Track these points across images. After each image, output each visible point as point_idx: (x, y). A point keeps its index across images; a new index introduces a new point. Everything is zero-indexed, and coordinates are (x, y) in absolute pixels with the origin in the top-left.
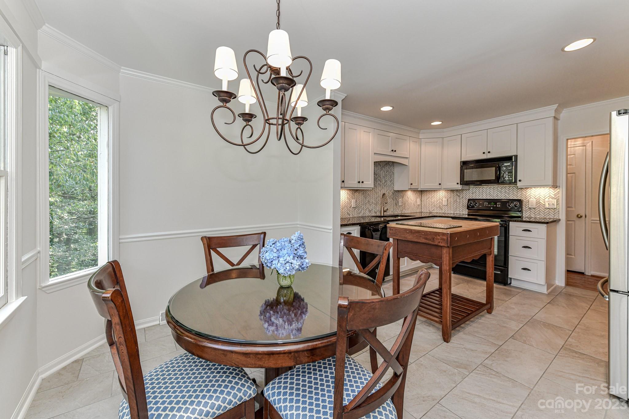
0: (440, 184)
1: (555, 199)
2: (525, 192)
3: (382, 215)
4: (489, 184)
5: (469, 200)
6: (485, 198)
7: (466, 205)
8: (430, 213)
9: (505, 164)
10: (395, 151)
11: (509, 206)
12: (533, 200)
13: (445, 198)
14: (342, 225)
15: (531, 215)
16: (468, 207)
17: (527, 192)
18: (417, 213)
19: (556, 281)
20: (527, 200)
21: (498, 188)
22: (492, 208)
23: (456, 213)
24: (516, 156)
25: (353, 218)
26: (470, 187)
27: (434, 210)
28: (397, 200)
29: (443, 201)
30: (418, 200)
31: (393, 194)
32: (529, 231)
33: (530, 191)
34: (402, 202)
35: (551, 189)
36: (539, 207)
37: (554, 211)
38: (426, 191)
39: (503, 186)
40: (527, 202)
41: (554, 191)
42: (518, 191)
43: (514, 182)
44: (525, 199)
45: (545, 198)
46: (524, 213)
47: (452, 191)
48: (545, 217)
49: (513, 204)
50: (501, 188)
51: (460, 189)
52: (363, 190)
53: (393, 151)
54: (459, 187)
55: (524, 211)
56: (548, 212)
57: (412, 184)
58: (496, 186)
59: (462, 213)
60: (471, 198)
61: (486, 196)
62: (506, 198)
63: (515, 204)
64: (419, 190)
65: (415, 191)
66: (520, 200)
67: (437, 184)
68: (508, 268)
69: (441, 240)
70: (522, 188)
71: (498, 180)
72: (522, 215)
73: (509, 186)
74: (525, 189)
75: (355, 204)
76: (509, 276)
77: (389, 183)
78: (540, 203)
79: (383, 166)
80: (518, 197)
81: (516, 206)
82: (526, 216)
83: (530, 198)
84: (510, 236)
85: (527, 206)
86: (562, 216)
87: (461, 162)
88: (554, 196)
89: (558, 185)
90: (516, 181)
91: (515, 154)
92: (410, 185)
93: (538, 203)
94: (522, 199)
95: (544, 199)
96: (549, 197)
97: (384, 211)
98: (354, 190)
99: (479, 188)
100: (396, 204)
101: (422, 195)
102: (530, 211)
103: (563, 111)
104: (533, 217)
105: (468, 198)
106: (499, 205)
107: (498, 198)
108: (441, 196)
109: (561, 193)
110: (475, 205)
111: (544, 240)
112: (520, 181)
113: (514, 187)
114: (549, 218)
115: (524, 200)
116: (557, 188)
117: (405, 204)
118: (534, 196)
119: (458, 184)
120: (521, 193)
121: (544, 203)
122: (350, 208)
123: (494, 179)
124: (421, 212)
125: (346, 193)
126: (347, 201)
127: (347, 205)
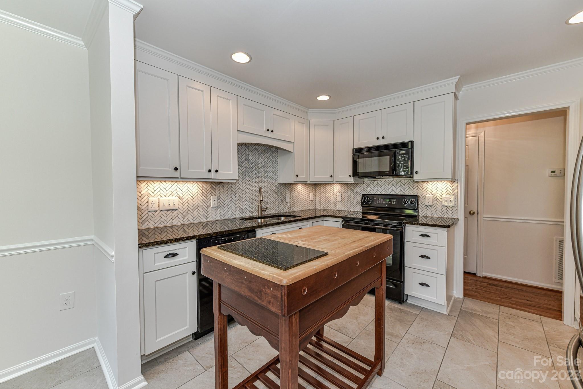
0: (331, 176)
1: (453, 195)
2: (422, 186)
3: (260, 216)
4: (384, 177)
5: (364, 196)
6: (380, 193)
7: (361, 201)
8: (324, 210)
9: (401, 152)
10: (272, 131)
11: (405, 203)
12: (429, 196)
13: (339, 193)
14: (142, 246)
15: (427, 213)
16: (362, 205)
17: (424, 187)
18: (309, 210)
19: (454, 292)
20: (423, 196)
21: (393, 181)
22: (386, 205)
23: (350, 210)
24: (412, 143)
25: (213, 222)
26: (365, 180)
27: (328, 207)
28: (283, 195)
29: (337, 196)
30: (312, 195)
31: (278, 188)
32: (428, 236)
33: (427, 185)
34: (290, 198)
35: (448, 183)
36: (436, 204)
37: (451, 209)
38: (320, 184)
39: (398, 179)
40: (423, 198)
41: (452, 186)
42: (414, 185)
43: (410, 175)
44: (421, 194)
45: (443, 193)
46: (420, 212)
47: (346, 184)
48: (442, 216)
49: (409, 200)
50: (396, 181)
51: (353, 182)
52: (231, 183)
53: (268, 130)
54: (352, 180)
55: (420, 209)
56: (446, 210)
57: (297, 176)
58: (391, 179)
59: (356, 210)
60: (366, 193)
61: (380, 191)
62: (401, 194)
63: (411, 201)
64: (308, 183)
65: (305, 184)
66: (417, 196)
67: (329, 176)
68: (403, 282)
69: (272, 297)
70: (418, 182)
71: (393, 172)
72: (418, 214)
73: (404, 179)
74: (422, 183)
75: (216, 202)
76: (406, 293)
77: (270, 173)
78: (437, 200)
79: (261, 153)
80: (414, 193)
81: (412, 203)
82: (423, 215)
83: (426, 193)
84: (406, 242)
85: (423, 204)
86: (461, 216)
87: (353, 149)
88: (451, 192)
89: (456, 179)
90: (412, 173)
91: (411, 139)
92: (295, 177)
93: (435, 199)
94: (418, 194)
95: (441, 195)
96: (446, 193)
97: (262, 211)
98: (215, 182)
99: (373, 182)
100: (282, 201)
101: (315, 189)
102: (426, 209)
103: (463, 89)
104: (430, 216)
105: (362, 194)
106: (394, 201)
107: (393, 194)
108: (335, 190)
109: (460, 187)
110: (369, 201)
111: (445, 248)
112: (416, 173)
113: (410, 181)
114: (446, 218)
115: (420, 196)
116: (455, 181)
117: (294, 200)
118: (431, 192)
119: (350, 176)
120: (417, 188)
121: (441, 200)
122: (208, 207)
123: (389, 170)
124: (315, 209)
125: (199, 187)
126: (202, 198)
127: (201, 204)
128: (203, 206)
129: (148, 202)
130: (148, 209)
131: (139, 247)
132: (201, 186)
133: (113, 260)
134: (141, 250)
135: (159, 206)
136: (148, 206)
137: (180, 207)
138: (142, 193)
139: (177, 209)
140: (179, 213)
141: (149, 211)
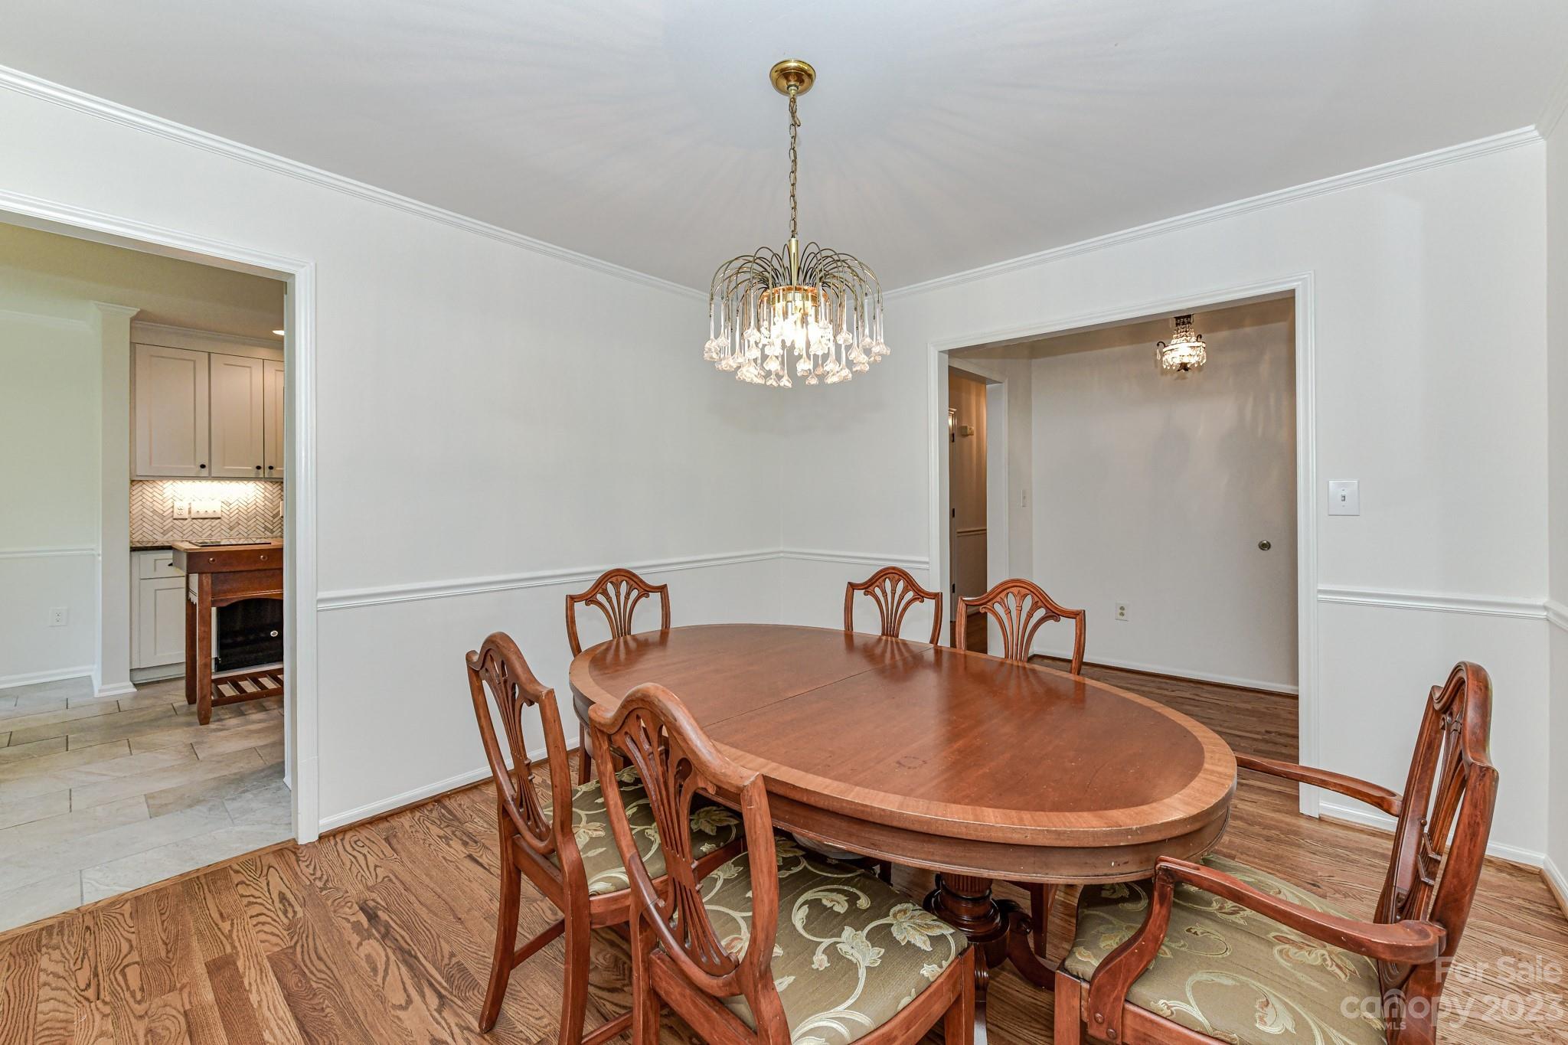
125: (259, 488)
126: (263, 504)
127: (263, 512)
128: (266, 515)
129: (173, 507)
130: (172, 516)
131: (131, 551)
132: (263, 487)
133: (100, 558)
134: (133, 553)
135: (190, 512)
136: (173, 512)
137: (224, 514)
138: (164, 496)
139: (219, 518)
140: (222, 522)
141: (175, 519)
